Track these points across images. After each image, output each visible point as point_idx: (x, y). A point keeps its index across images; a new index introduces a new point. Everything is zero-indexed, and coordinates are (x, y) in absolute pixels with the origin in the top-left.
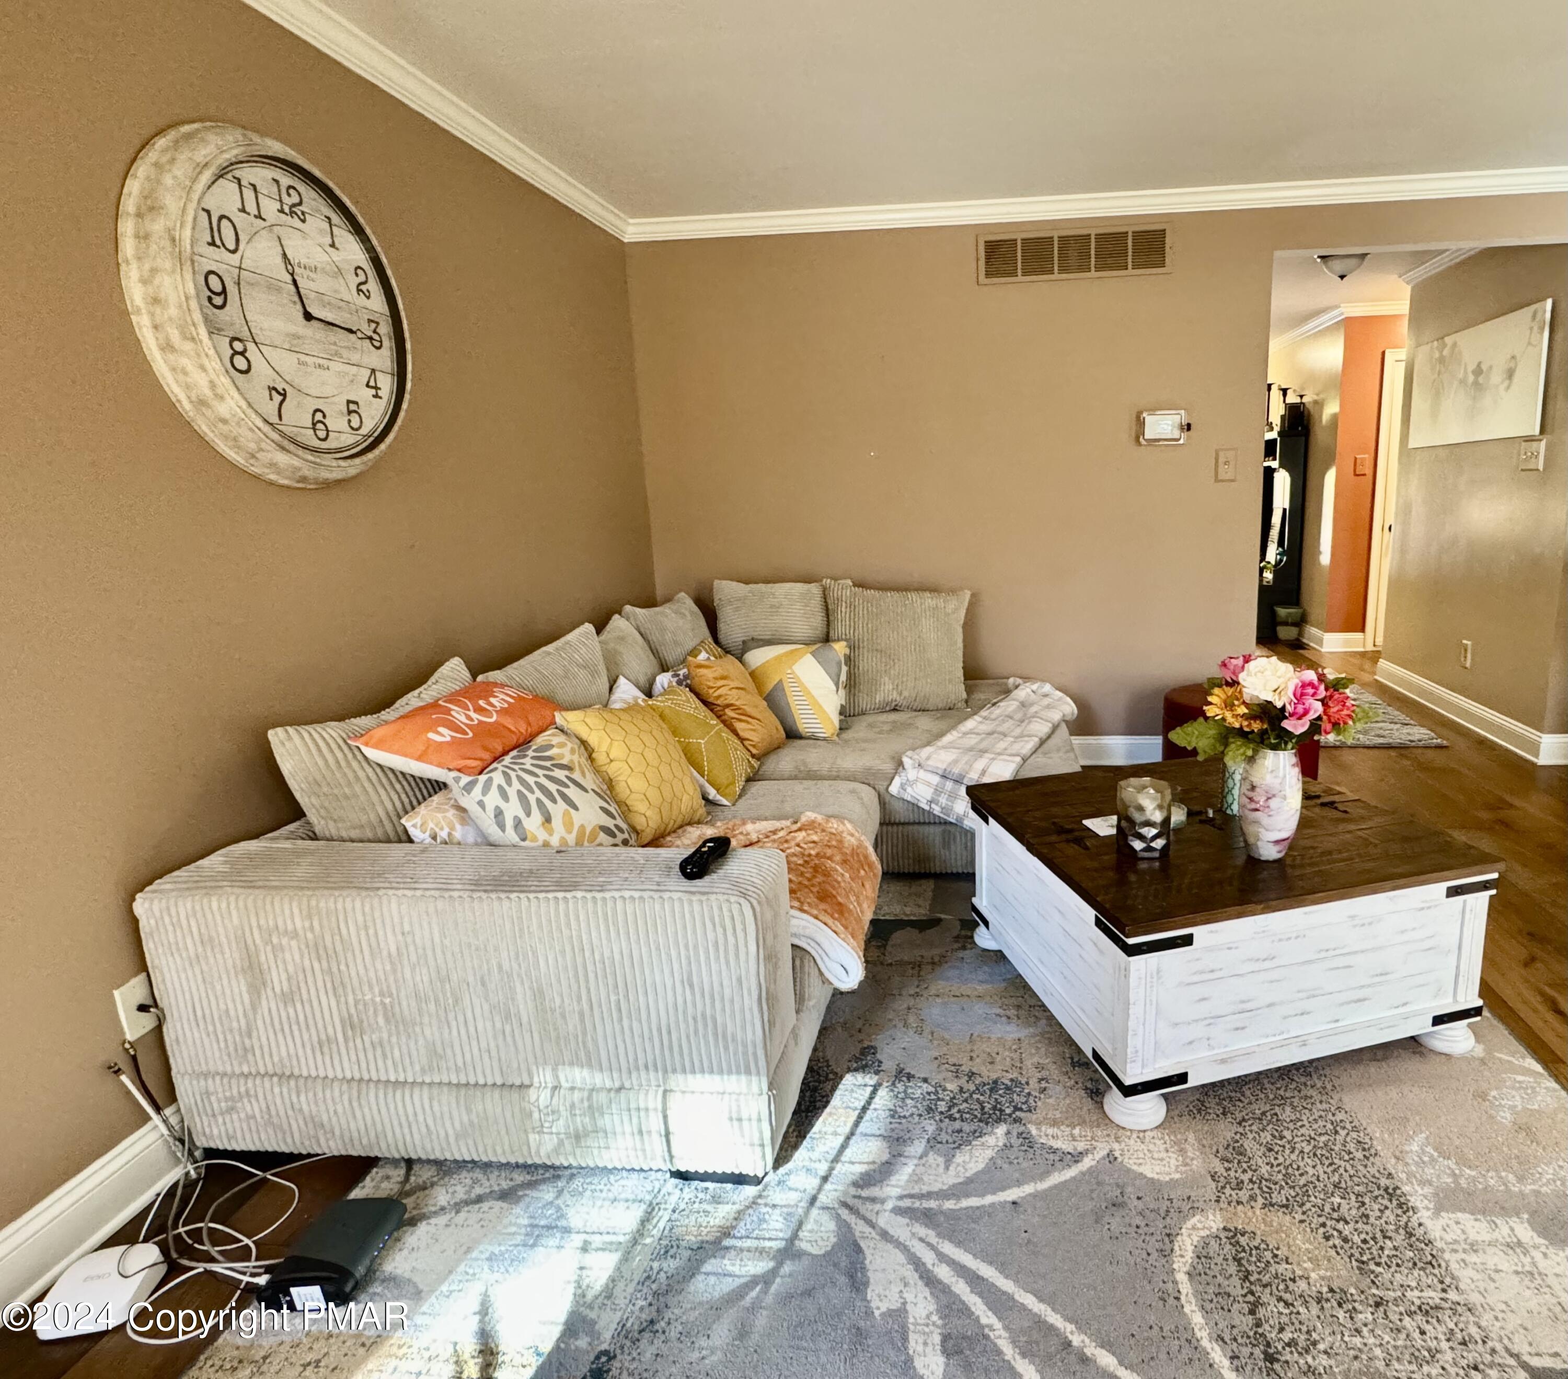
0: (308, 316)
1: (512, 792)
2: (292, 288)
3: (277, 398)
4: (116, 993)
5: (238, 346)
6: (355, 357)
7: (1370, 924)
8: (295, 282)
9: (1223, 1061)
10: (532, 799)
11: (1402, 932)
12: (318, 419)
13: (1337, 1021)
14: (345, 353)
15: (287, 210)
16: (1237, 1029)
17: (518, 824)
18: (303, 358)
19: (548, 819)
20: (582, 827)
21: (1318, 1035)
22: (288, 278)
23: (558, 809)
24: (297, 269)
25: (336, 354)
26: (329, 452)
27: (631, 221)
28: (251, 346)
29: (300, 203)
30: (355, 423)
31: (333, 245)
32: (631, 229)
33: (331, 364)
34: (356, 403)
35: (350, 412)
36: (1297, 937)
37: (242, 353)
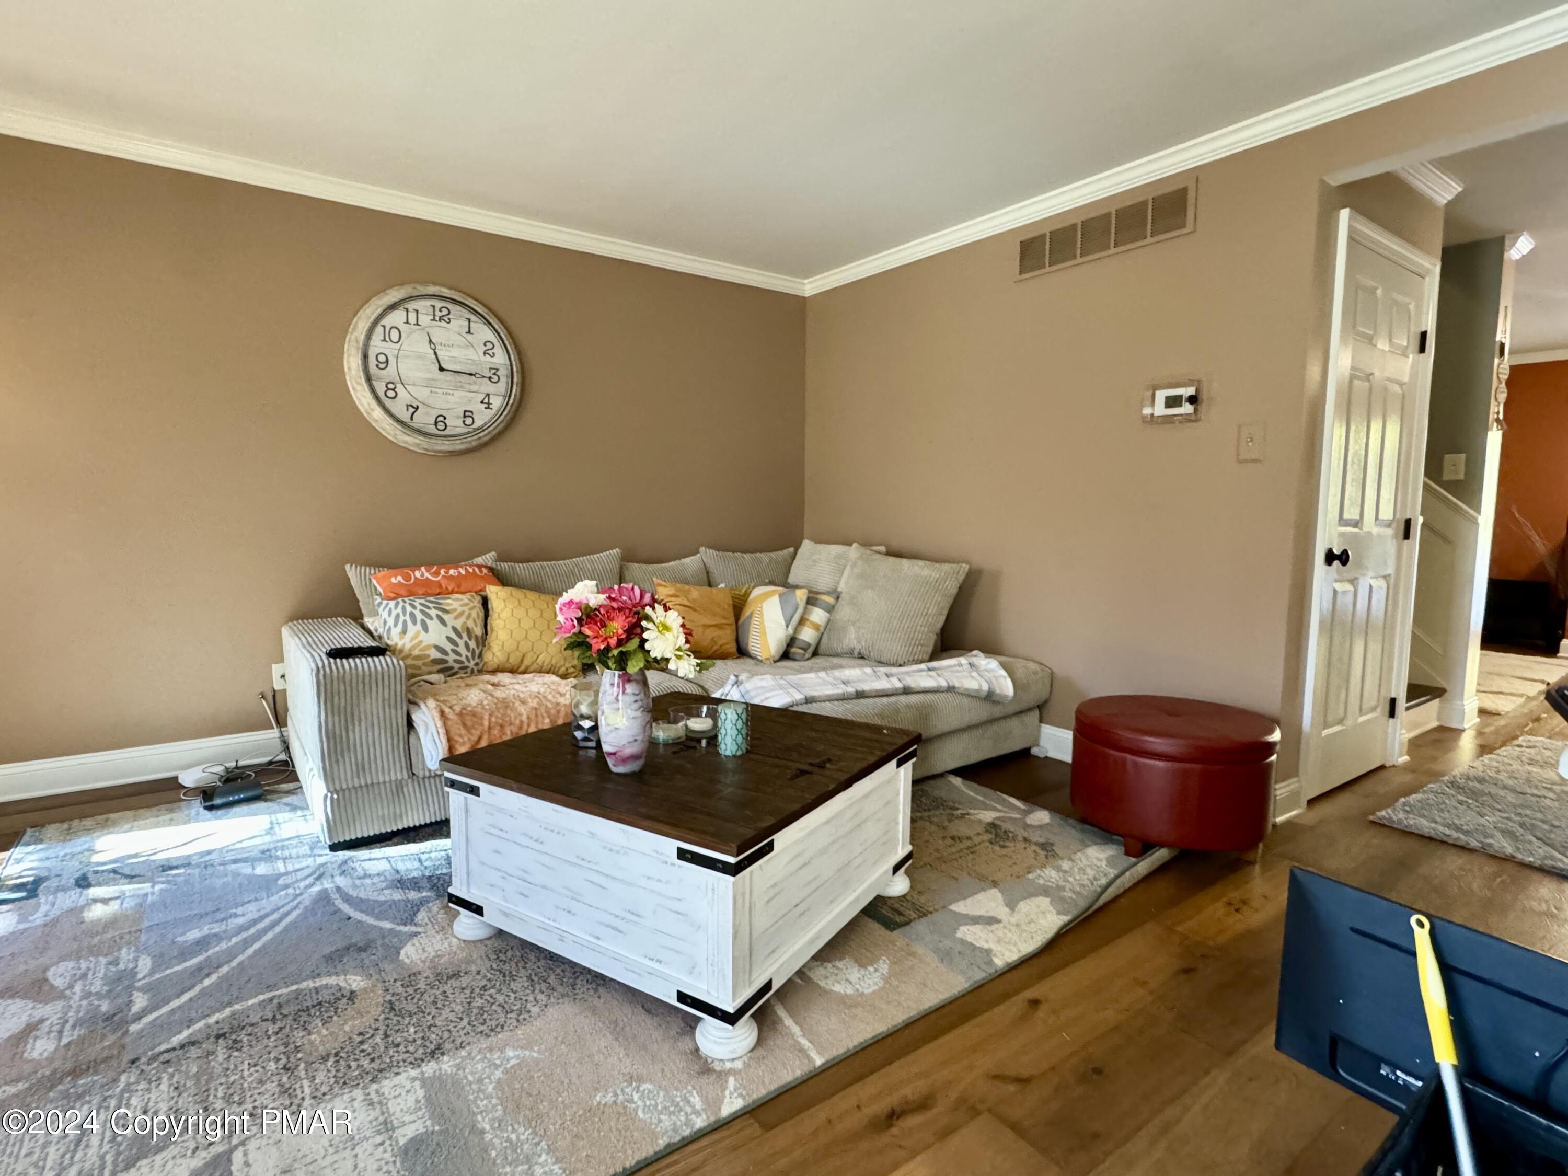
0: (441, 369)
1: (394, 613)
2: (434, 356)
3: (412, 410)
4: (274, 666)
5: (391, 386)
6: (475, 388)
7: (618, 852)
8: (435, 353)
9: (506, 915)
10: (402, 618)
11: (649, 878)
12: (441, 420)
13: (598, 938)
14: (467, 386)
15: (437, 318)
16: (522, 894)
17: (389, 629)
18: (434, 390)
19: (404, 631)
20: (421, 642)
21: (575, 939)
22: (432, 352)
23: (412, 629)
24: (438, 347)
25: (461, 387)
26: (445, 436)
27: (806, 281)
28: (399, 386)
29: (449, 314)
30: (469, 421)
31: (469, 332)
32: (808, 287)
33: (455, 392)
34: (472, 412)
35: (465, 416)
36: (558, 833)
37: (393, 390)
